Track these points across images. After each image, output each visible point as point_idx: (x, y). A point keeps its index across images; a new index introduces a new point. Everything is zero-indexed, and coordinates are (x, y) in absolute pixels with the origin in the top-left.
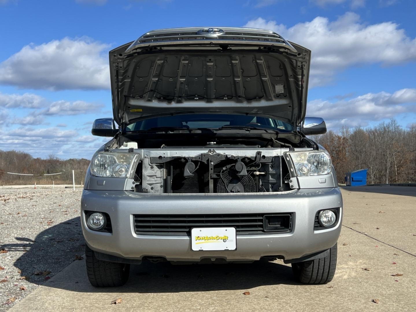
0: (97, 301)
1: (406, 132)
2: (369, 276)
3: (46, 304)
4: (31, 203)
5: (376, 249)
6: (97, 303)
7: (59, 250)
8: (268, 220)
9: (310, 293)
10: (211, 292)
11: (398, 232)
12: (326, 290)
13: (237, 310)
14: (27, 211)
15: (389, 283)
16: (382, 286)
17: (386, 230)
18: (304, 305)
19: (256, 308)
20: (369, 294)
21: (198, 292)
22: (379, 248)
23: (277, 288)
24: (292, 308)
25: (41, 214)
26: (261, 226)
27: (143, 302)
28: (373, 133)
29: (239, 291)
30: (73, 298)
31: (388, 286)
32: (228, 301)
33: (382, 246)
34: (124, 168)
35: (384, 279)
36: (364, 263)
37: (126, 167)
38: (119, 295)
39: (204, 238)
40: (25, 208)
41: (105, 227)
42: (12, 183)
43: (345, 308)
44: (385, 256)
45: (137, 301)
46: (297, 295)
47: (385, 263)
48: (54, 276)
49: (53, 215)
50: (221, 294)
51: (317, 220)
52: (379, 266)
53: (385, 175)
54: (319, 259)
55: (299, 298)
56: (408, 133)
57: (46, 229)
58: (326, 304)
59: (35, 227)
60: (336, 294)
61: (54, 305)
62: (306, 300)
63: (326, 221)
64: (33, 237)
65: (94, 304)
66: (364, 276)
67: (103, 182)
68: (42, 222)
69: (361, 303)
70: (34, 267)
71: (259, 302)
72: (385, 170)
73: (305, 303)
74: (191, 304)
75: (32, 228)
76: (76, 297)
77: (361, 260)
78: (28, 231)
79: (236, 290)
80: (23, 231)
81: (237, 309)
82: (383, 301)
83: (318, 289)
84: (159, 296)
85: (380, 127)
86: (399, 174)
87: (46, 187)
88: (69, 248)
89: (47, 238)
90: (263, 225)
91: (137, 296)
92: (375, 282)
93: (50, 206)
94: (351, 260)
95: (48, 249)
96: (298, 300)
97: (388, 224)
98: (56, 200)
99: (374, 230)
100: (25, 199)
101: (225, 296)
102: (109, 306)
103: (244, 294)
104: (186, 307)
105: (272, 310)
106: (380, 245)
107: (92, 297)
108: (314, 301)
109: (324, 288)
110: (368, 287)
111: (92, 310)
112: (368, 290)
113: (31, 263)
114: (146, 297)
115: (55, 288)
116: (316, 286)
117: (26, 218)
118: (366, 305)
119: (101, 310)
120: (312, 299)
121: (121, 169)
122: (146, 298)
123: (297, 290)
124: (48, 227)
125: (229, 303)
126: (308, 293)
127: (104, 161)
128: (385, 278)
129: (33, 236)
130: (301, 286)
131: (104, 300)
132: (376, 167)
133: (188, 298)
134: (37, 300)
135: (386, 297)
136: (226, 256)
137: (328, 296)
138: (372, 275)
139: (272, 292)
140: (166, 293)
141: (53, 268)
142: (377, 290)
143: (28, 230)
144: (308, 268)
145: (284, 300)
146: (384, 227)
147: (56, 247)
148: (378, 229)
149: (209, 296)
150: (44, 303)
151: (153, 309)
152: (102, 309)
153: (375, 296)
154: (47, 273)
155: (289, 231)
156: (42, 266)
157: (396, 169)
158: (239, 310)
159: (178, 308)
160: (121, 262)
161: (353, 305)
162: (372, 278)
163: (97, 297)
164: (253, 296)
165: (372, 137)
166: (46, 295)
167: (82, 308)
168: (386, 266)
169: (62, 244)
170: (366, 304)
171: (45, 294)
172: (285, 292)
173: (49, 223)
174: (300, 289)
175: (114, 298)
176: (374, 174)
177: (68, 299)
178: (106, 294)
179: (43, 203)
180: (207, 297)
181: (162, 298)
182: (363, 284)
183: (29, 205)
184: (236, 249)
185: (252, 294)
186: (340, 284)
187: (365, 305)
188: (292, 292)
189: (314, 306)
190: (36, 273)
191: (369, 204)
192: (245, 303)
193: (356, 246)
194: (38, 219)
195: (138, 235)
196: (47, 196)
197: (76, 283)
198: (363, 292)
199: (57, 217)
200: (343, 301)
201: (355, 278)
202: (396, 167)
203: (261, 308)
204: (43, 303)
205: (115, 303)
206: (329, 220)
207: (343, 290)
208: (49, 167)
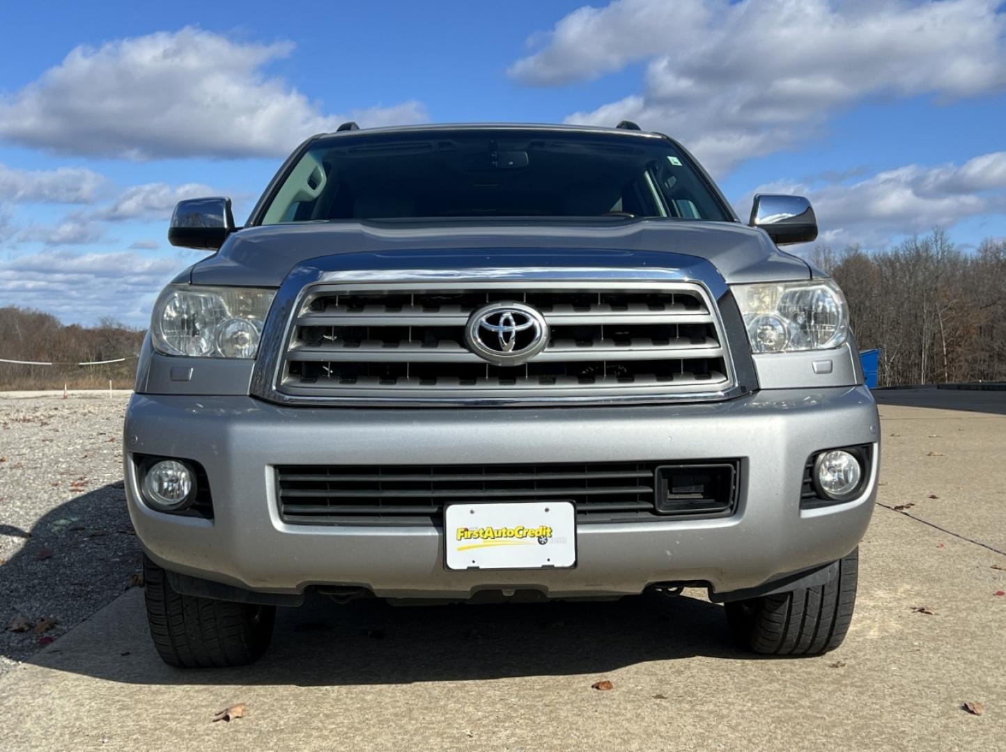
0: (175, 710)
1: (970, 259)
2: (938, 631)
3: (26, 723)
4: (41, 434)
5: (940, 551)
6: (176, 717)
7: (92, 560)
8: (666, 480)
9: (780, 682)
10: (503, 682)
11: (989, 505)
12: (826, 675)
13: (579, 737)
14: (25, 454)
15: (999, 653)
16: (981, 660)
17: (954, 499)
18: (770, 721)
19: (631, 731)
20: (948, 685)
21: (465, 682)
22: (949, 550)
23: (688, 667)
24: (738, 731)
25: (59, 462)
26: (648, 498)
27: (306, 714)
28: (891, 263)
29: (581, 679)
30: (109, 702)
31: (996, 659)
32: (550, 708)
33: (955, 543)
34: (248, 332)
35: (980, 640)
36: (918, 594)
37: (255, 328)
38: (241, 692)
39: (482, 534)
40: (22, 446)
41: (194, 501)
42: (11, 384)
43: (890, 731)
44: (968, 572)
45: (290, 710)
46: (747, 689)
47: (975, 592)
48: (65, 633)
49: (91, 464)
50: (530, 689)
51: (810, 480)
52: (959, 601)
53: (919, 365)
54: (808, 589)
55: (752, 700)
56: (975, 264)
57: (65, 501)
58: (833, 718)
59: (37, 497)
60: (856, 687)
61: (51, 724)
62: (772, 704)
63: (831, 482)
64: (28, 523)
65: (164, 722)
66: (925, 631)
67: (188, 373)
68: (60, 482)
69: (932, 713)
70: (14, 609)
71: (639, 711)
72: (917, 354)
73: (772, 715)
74: (444, 721)
75: (30, 498)
76: (117, 698)
77: (908, 583)
78: (17, 507)
79: (572, 676)
80: (5, 506)
81: (578, 734)
82: (993, 707)
83: (803, 672)
84: (354, 696)
85: (906, 247)
86: (951, 361)
87: (92, 394)
88: (121, 554)
89: (65, 525)
90: (653, 493)
91: (291, 695)
92: (958, 647)
93: (87, 442)
94: (879, 585)
95: (63, 555)
96: (750, 705)
97: (958, 486)
98: (106, 425)
99: (924, 502)
100: (29, 424)
101: (541, 693)
102: (207, 729)
103: (597, 687)
104: (431, 729)
105: (679, 737)
106: (948, 541)
107: (161, 699)
108: (797, 709)
109: (819, 668)
110: (942, 664)
111: (158, 739)
112: (944, 674)
113: (8, 595)
114: (317, 698)
115: (61, 672)
116: (797, 661)
117: (19, 472)
118: (946, 721)
119: (183, 739)
120: (790, 702)
121: (240, 333)
122: (318, 703)
123: (745, 673)
124: (73, 496)
125: (553, 715)
126: (776, 684)
127: (192, 312)
128: (984, 636)
129: (27, 519)
130: (755, 661)
131: (196, 708)
132: (896, 345)
133: (438, 699)
134: (4, 709)
135: (998, 695)
136: (546, 584)
137: (834, 691)
138: (946, 628)
139: (673, 679)
140: (374, 686)
141: (67, 610)
142: (969, 675)
143: (19, 504)
144: (777, 611)
145: (711, 707)
146: (949, 493)
147: (85, 550)
148: (933, 497)
149: (497, 693)
150: (21, 717)
151: (333, 736)
152: (187, 736)
153: (966, 693)
154: (48, 626)
155: (728, 511)
156: (38, 605)
157: (945, 349)
158: (583, 738)
159: (406, 732)
160: (243, 601)
161: (911, 721)
162: (946, 637)
163: (176, 698)
164: (620, 694)
165: (888, 273)
166: (32, 694)
167: (130, 733)
168: (979, 601)
169: (102, 543)
170: (947, 719)
171: (30, 689)
172: (712, 679)
173: (76, 485)
174: (751, 670)
175: (227, 702)
176: (891, 361)
177: (93, 704)
178: (202, 690)
179: (72, 434)
180: (490, 697)
181: (364, 700)
182: (925, 655)
183: (34, 438)
184: (576, 564)
185: (618, 686)
186: (861, 654)
187: (944, 721)
188: (732, 681)
189: (798, 724)
190: (15, 627)
191: (898, 434)
192: (599, 716)
193: (887, 545)
194: (50, 475)
195: (287, 525)
196: (86, 417)
197: (123, 655)
198: (931, 679)
199: (101, 470)
200: (877, 707)
201: (902, 637)
202: (944, 344)
203: (645, 732)
204: (21, 719)
205: (227, 718)
206: (839, 479)
207: (873, 673)
208: (102, 347)
